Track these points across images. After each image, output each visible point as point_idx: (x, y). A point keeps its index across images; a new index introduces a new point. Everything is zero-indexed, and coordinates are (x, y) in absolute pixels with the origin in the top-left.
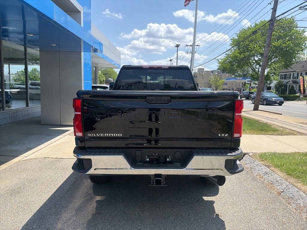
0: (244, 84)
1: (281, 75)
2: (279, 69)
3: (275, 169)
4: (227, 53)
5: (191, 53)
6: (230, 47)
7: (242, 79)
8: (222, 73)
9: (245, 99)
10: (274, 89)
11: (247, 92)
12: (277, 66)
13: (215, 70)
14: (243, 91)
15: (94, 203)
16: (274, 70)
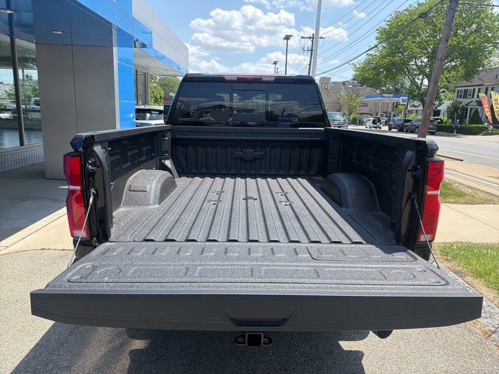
0: (395, 105)
1: (459, 90)
2: (456, 81)
3: (475, 282)
4: (370, 52)
5: (310, 51)
6: (376, 42)
7: (393, 97)
8: (361, 86)
9: (396, 130)
10: (446, 114)
11: (401, 120)
12: (451, 75)
13: (348, 81)
14: (394, 117)
15: (124, 358)
16: (447, 81)
